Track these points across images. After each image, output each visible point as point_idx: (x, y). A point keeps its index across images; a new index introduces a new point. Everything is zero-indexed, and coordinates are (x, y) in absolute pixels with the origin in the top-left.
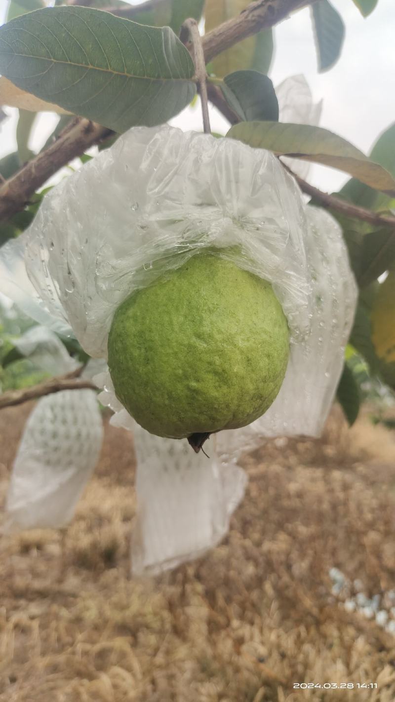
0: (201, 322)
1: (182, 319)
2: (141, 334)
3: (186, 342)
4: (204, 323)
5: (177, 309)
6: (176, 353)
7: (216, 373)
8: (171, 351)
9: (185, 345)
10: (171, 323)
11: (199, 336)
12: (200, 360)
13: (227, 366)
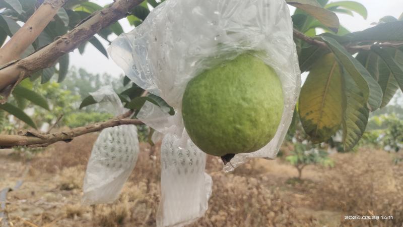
0: (246, 92)
1: (234, 89)
2: (209, 95)
3: (237, 103)
4: (247, 92)
5: (232, 83)
6: (230, 108)
7: (251, 121)
8: (227, 107)
9: (236, 104)
10: (228, 91)
11: (244, 99)
12: (244, 113)
13: (257, 118)
